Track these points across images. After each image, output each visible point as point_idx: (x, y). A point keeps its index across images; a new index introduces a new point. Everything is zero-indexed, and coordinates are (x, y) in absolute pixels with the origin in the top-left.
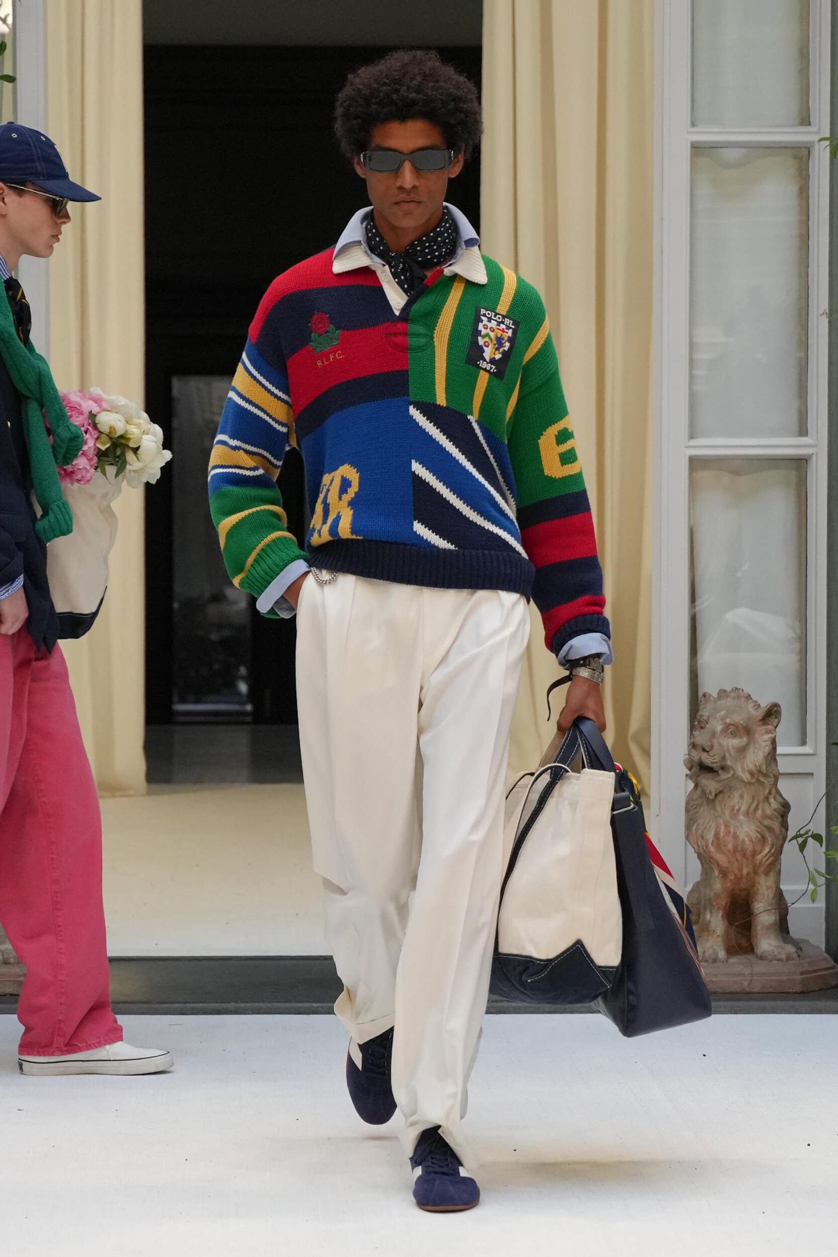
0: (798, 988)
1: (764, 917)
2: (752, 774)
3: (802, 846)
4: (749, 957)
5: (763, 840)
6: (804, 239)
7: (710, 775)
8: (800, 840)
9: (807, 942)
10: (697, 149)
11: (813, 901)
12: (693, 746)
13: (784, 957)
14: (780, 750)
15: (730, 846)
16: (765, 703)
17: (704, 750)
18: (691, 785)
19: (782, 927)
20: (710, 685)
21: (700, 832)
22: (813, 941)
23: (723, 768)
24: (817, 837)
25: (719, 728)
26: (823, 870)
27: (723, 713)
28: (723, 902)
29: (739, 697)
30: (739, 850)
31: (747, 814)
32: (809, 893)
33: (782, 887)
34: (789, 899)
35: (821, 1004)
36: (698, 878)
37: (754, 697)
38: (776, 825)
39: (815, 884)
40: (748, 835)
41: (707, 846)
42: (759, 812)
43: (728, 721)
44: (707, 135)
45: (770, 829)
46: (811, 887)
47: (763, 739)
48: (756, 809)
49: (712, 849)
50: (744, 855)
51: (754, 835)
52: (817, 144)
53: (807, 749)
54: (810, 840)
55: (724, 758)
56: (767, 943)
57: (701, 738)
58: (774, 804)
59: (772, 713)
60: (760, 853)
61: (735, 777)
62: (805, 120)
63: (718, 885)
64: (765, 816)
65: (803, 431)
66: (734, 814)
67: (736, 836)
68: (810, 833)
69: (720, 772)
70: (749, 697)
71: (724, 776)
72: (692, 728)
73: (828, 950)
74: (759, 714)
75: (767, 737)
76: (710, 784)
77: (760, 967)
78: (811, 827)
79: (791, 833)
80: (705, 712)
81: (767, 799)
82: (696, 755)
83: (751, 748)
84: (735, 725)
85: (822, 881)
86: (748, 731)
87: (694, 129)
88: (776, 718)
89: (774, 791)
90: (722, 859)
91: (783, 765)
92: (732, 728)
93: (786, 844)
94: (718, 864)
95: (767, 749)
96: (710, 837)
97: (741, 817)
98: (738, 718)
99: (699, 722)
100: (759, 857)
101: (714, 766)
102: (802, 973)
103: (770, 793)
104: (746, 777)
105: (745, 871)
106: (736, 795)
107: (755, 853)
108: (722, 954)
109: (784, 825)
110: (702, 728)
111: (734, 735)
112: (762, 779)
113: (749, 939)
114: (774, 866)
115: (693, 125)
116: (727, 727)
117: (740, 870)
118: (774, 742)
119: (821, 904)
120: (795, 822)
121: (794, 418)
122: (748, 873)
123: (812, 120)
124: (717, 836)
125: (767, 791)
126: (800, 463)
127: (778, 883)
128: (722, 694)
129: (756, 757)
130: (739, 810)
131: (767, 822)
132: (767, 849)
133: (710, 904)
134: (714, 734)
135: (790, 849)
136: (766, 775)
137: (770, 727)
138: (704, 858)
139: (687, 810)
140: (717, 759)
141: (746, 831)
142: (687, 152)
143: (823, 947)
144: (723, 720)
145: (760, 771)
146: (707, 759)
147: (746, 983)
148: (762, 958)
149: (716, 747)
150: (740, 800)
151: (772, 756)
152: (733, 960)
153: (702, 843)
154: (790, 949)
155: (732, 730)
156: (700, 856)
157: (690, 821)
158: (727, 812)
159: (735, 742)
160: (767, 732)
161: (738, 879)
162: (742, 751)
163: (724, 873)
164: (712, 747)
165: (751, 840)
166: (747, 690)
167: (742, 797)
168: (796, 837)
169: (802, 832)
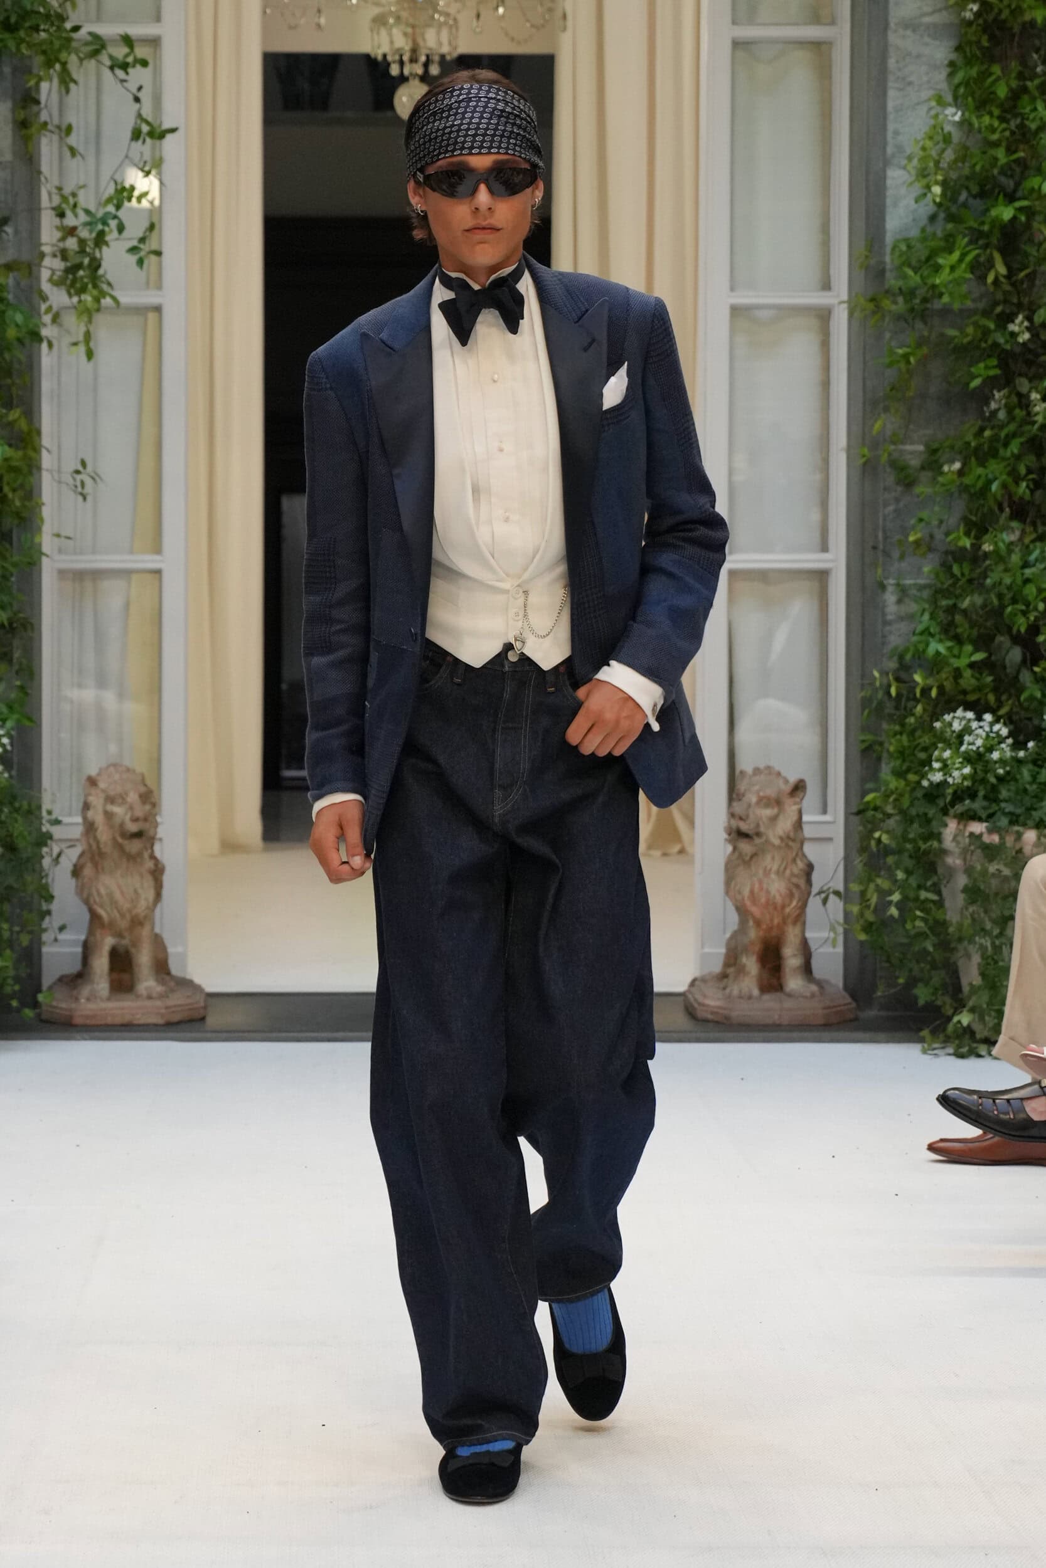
0: (822, 1022)
1: (792, 959)
2: (781, 838)
3: (825, 901)
4: (778, 994)
5: (791, 895)
6: (826, 384)
7: (746, 840)
8: (823, 895)
9: (827, 982)
10: (736, 311)
11: (834, 946)
12: (732, 815)
13: (808, 994)
14: (805, 818)
15: (763, 900)
16: (793, 779)
17: (741, 819)
18: (730, 848)
19: (807, 969)
20: (745, 764)
21: (737, 888)
22: (833, 981)
23: (758, 834)
24: (837, 893)
25: (754, 799)
26: (841, 920)
27: (757, 788)
28: (757, 948)
29: (770, 774)
30: (770, 904)
31: (778, 873)
32: (830, 941)
33: (808, 935)
34: (813, 946)
35: (841, 1034)
36: (736, 927)
37: (784, 774)
38: (802, 882)
39: (835, 933)
40: (778, 891)
41: (743, 899)
42: (788, 872)
43: (761, 794)
44: (743, 298)
45: (797, 886)
46: (832, 935)
47: (791, 809)
48: (785, 869)
49: (748, 903)
50: (775, 908)
51: (783, 891)
52: (836, 309)
53: (827, 818)
54: (832, 897)
55: (758, 825)
56: (794, 983)
57: (738, 808)
58: (801, 865)
59: (799, 788)
60: (789, 905)
61: (767, 841)
62: (826, 286)
63: (753, 934)
64: (793, 875)
65: (824, 548)
66: (767, 873)
67: (768, 892)
68: (831, 890)
69: (755, 837)
70: (779, 774)
71: (757, 841)
72: (731, 800)
73: (846, 987)
74: (788, 788)
75: (795, 808)
76: (746, 847)
77: (788, 1004)
78: (831, 884)
79: (815, 890)
80: (742, 786)
81: (794, 860)
82: (735, 823)
83: (781, 817)
84: (768, 798)
85: (840, 930)
86: (778, 802)
87: (734, 294)
88: (802, 791)
89: (800, 854)
90: (755, 910)
91: (808, 831)
92: (765, 801)
93: (811, 899)
94: (752, 914)
95: (795, 818)
96: (746, 892)
97: (773, 876)
98: (771, 792)
99: (738, 795)
100: (787, 910)
101: (750, 832)
102: (825, 1008)
103: (797, 855)
104: (777, 842)
105: (776, 921)
106: (768, 857)
107: (783, 907)
108: (756, 992)
109: (809, 882)
110: (740, 800)
111: (767, 806)
112: (791, 843)
113: (779, 978)
114: (800, 917)
115: (732, 289)
116: (760, 799)
117: (772, 920)
118: (800, 813)
119: (840, 949)
120: (819, 880)
121: (817, 535)
122: (779, 924)
123: (832, 284)
124: (752, 892)
125: (794, 854)
126: (822, 576)
127: (803, 932)
128: (757, 771)
129: (785, 825)
130: (770, 870)
131: (795, 880)
132: (794, 903)
133: (746, 950)
134: (749, 806)
135: (814, 903)
136: (793, 840)
137: (798, 800)
138: (741, 910)
139: (727, 869)
140: (752, 826)
141: (777, 887)
142: (727, 312)
143: (841, 984)
144: (758, 792)
145: (788, 837)
146: (744, 827)
147: (776, 1017)
148: (790, 995)
149: (751, 816)
150: (771, 862)
151: (799, 824)
152: (766, 997)
153: (739, 897)
154: (814, 988)
155: (765, 802)
156: (738, 909)
157: (729, 879)
158: (761, 872)
159: (768, 812)
160: (795, 804)
161: (770, 929)
162: (774, 819)
163: (758, 923)
164: (748, 816)
165: (781, 895)
166: (777, 768)
167: (773, 858)
168: (819, 893)
169: (825, 888)
